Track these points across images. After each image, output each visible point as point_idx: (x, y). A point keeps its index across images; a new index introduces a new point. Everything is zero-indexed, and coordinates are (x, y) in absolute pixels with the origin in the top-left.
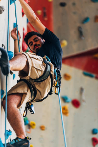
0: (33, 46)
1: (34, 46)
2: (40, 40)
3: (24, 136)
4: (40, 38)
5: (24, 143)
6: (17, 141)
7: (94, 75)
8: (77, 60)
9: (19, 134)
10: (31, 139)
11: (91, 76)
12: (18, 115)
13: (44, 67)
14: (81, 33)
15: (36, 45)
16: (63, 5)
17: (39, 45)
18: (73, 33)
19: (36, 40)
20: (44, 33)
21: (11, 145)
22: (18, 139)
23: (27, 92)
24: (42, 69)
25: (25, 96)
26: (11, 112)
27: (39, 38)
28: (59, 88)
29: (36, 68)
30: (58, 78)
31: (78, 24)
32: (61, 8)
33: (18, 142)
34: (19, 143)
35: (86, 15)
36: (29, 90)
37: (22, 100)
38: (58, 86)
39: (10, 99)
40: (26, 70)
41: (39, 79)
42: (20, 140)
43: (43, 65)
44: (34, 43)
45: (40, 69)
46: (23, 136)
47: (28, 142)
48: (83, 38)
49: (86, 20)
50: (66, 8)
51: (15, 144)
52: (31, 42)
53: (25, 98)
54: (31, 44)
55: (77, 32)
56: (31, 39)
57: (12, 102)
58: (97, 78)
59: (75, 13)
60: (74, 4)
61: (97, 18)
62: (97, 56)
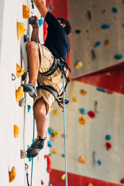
7: (106, 90)
8: (91, 78)
11: (103, 91)
13: (53, 59)
16: (78, 32)
18: (87, 56)
31: (91, 48)
32: (76, 35)
35: (97, 40)
49: (98, 44)
50: (81, 34)
55: (91, 55)
58: (108, 92)
59: (88, 39)
60: (87, 31)
61: (107, 42)
62: (108, 74)
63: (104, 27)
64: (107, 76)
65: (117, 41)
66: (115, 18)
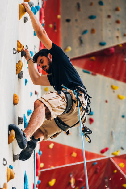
7: (91, 72)
8: (78, 61)
11: (89, 73)
14: (81, 42)
16: (68, 21)
18: (76, 42)
31: (79, 35)
32: (67, 24)
35: (85, 28)
48: (83, 45)
49: (85, 32)
50: (71, 23)
55: (79, 41)
58: (93, 74)
59: (77, 27)
60: (76, 20)
61: (93, 31)
62: (93, 58)
63: (91, 17)
64: (92, 60)
65: (102, 30)
66: (101, 10)
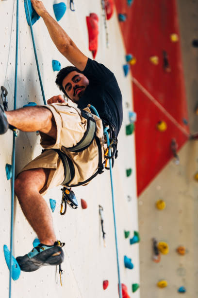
0: (72, 90)
1: (75, 89)
2: (83, 79)
3: (53, 241)
4: (83, 75)
5: (54, 253)
6: (41, 250)
9: (44, 237)
10: (64, 244)
12: (42, 205)
13: (85, 126)
15: (77, 87)
17: (83, 87)
19: (76, 79)
20: (85, 69)
21: (32, 258)
22: (44, 247)
23: (56, 167)
24: (80, 130)
25: (53, 174)
26: (29, 200)
27: (81, 75)
28: (111, 159)
29: (69, 130)
30: (110, 143)
32: (195, 50)
33: (43, 252)
34: (45, 254)
36: (61, 164)
37: (49, 181)
38: (111, 156)
39: (28, 178)
40: (52, 135)
41: (76, 146)
42: (46, 248)
43: (82, 123)
44: (74, 85)
45: (76, 130)
46: (51, 240)
47: (60, 250)
51: (38, 255)
52: (68, 84)
53: (54, 176)
54: (68, 87)
56: (68, 79)
57: (31, 183)
